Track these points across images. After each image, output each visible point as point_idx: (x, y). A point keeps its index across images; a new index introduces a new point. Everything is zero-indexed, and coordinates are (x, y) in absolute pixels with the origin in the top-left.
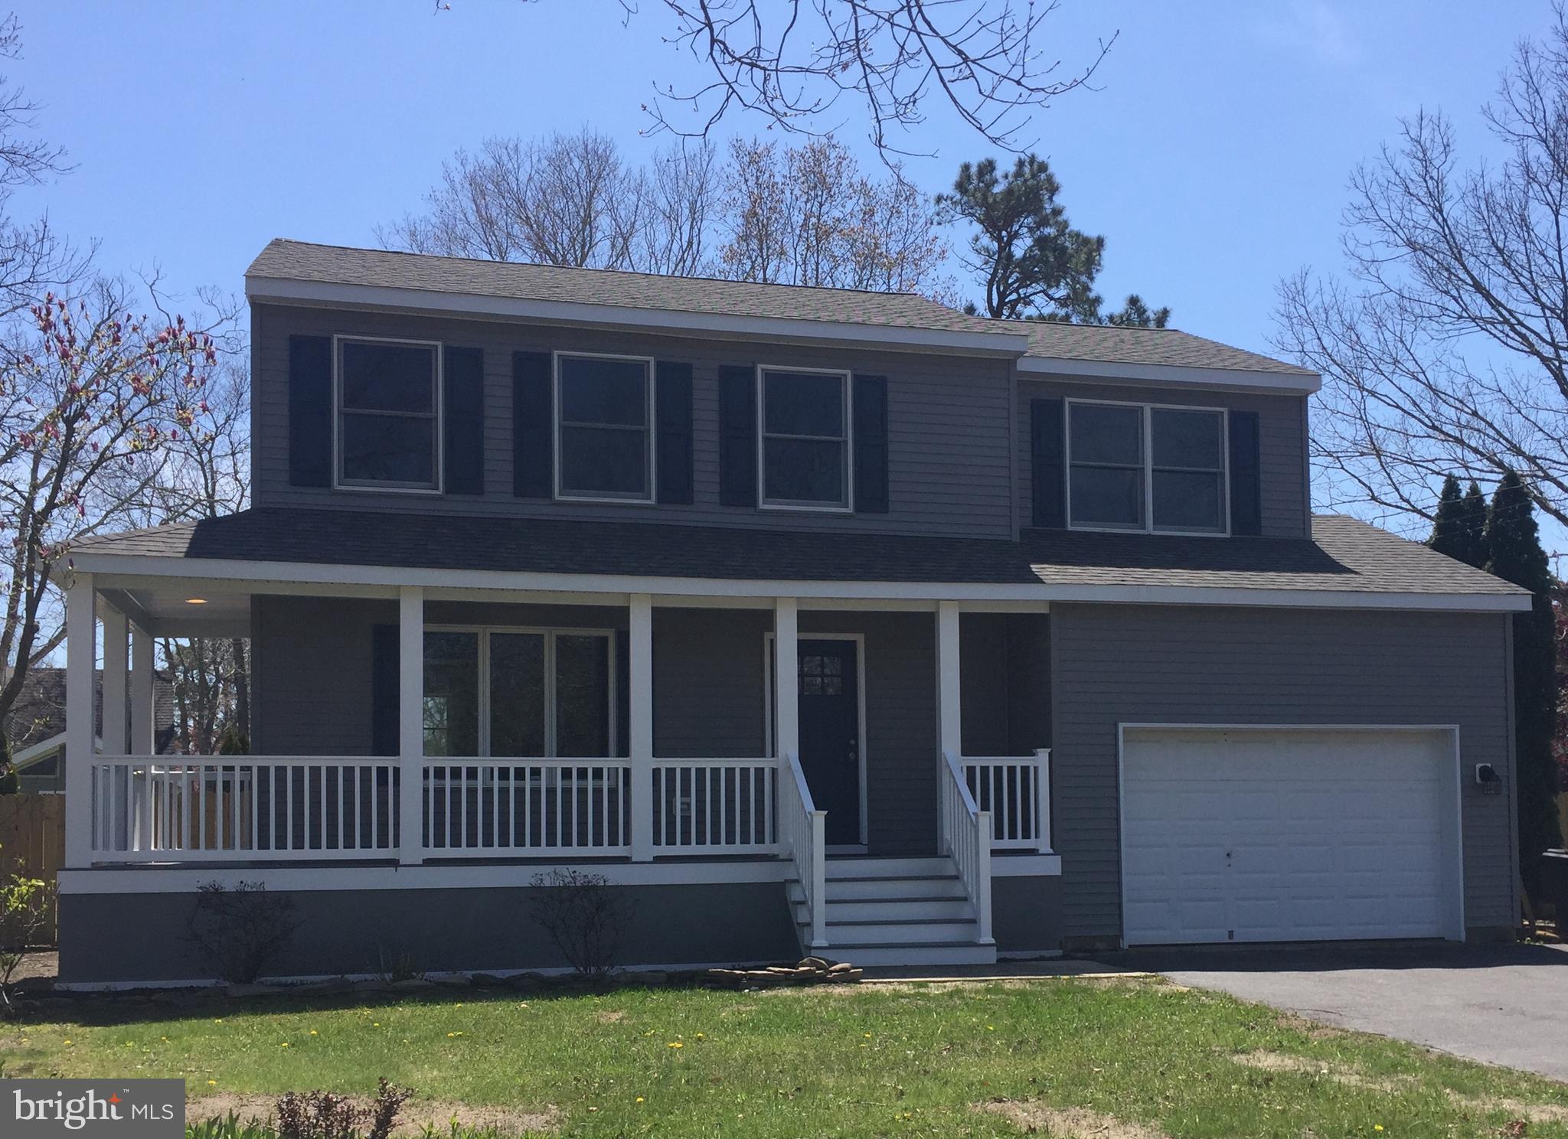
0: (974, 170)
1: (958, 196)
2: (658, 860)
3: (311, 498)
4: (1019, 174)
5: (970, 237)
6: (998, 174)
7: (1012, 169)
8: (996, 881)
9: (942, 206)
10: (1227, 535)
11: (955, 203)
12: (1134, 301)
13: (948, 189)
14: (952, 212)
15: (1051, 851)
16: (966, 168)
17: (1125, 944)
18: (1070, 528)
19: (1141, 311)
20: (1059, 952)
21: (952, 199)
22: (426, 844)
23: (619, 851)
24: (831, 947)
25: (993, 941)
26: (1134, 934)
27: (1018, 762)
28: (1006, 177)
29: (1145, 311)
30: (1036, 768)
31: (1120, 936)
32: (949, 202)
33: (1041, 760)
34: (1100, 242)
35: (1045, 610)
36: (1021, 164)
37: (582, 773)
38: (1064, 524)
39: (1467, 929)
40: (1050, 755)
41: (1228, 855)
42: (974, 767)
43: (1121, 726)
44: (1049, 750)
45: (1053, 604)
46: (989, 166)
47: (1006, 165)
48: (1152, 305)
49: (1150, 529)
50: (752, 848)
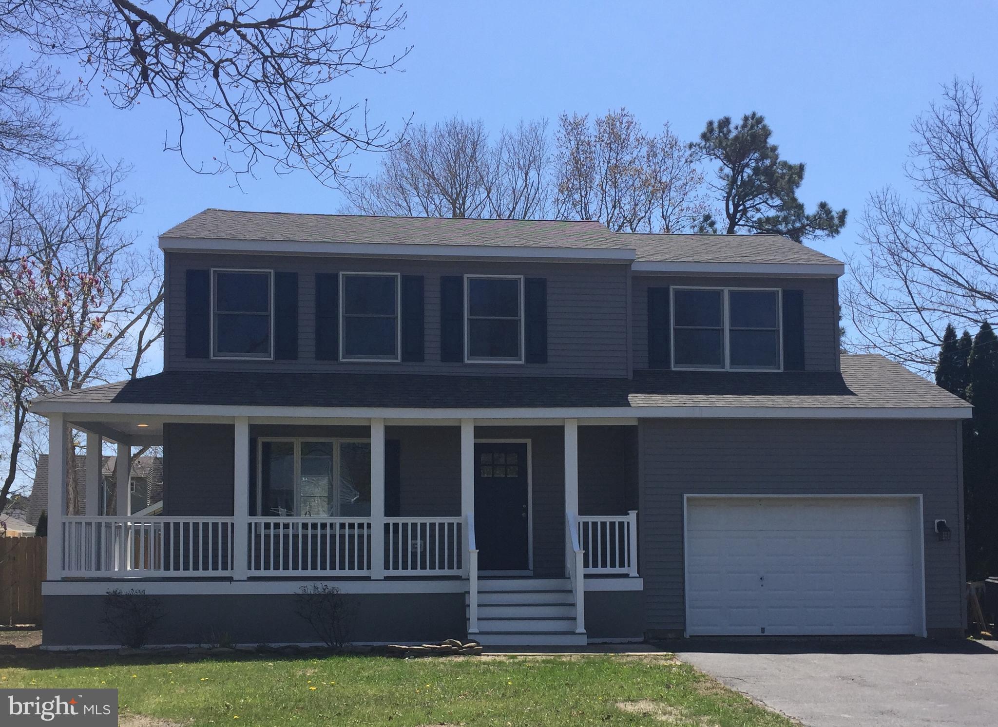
0: (716, 125)
1: (703, 143)
2: (387, 578)
3: (197, 365)
4: (744, 126)
5: (717, 169)
6: (732, 127)
7: (740, 123)
8: (587, 594)
9: (693, 150)
10: (781, 371)
11: (701, 148)
12: (823, 206)
13: (697, 139)
14: (700, 154)
15: (638, 575)
16: (711, 123)
17: (687, 635)
18: (673, 369)
19: (828, 212)
20: (641, 639)
21: (699, 145)
22: (250, 568)
23: (364, 573)
24: (481, 633)
25: (585, 631)
26: (693, 629)
27: (617, 519)
28: (737, 128)
29: (831, 212)
30: (628, 523)
31: (684, 630)
32: (697, 147)
33: (632, 518)
34: (801, 167)
35: (635, 423)
36: (746, 119)
37: (352, 526)
38: (669, 367)
39: (928, 629)
40: (638, 515)
41: (761, 579)
42: (588, 523)
43: (686, 496)
44: (637, 511)
45: (640, 419)
46: (726, 122)
47: (737, 121)
48: (836, 208)
49: (728, 368)
50: (446, 572)
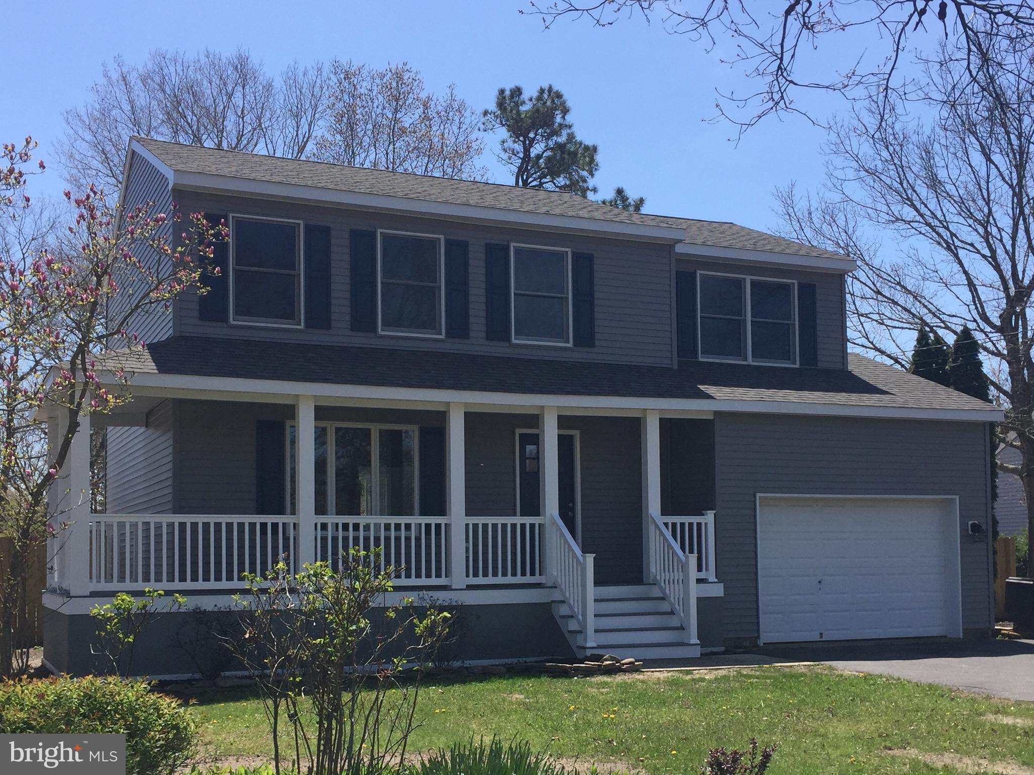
0: (507, 93)
1: (499, 112)
2: (470, 587)
3: (214, 330)
4: (539, 98)
5: (500, 139)
6: (525, 96)
7: (535, 94)
9: (487, 118)
10: (797, 366)
11: (497, 117)
12: (620, 192)
13: (492, 106)
14: (493, 122)
15: (716, 580)
16: (502, 92)
17: (761, 643)
18: (701, 359)
19: (624, 199)
20: (722, 649)
21: (494, 114)
23: (442, 581)
24: (599, 647)
25: (698, 642)
26: (767, 636)
27: (695, 519)
28: (531, 100)
29: (627, 199)
30: (706, 524)
31: (758, 637)
32: (492, 115)
33: (709, 518)
34: (595, 149)
35: (711, 417)
36: (542, 91)
38: (697, 358)
39: (964, 630)
40: (715, 514)
41: (819, 582)
42: (668, 524)
43: (758, 495)
44: (715, 512)
45: (717, 413)
46: (517, 92)
47: (530, 92)
48: (633, 195)
49: (750, 361)
50: (528, 579)
